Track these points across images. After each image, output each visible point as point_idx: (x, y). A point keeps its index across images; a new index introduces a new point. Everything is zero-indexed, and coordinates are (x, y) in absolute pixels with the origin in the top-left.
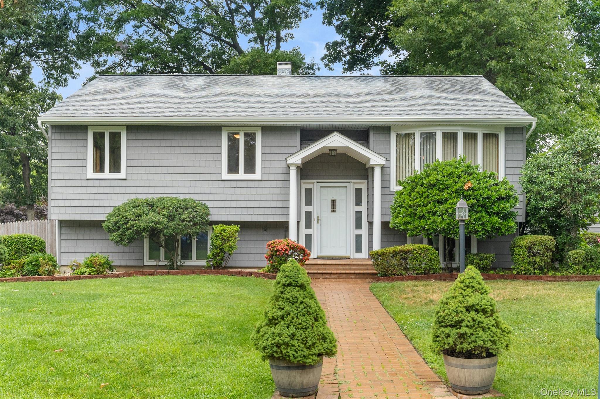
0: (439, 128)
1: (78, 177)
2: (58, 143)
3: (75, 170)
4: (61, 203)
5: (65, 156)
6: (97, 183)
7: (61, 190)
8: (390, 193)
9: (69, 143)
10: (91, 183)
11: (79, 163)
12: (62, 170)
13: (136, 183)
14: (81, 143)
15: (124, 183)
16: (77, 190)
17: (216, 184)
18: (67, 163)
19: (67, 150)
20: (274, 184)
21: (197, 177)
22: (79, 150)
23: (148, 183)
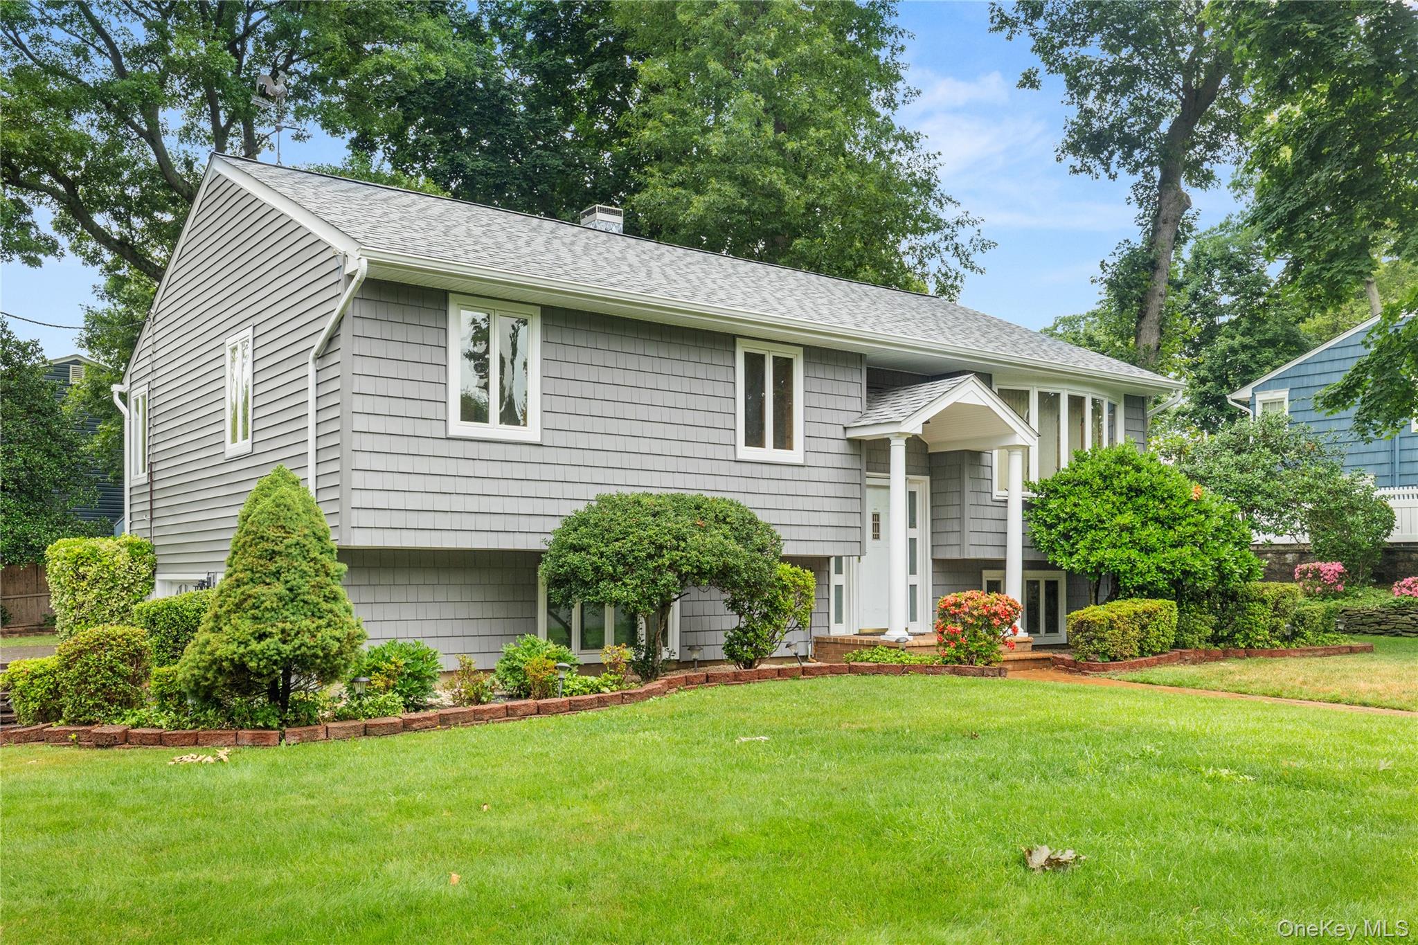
0: (1066, 386)
1: (422, 428)
2: (372, 329)
3: (414, 409)
4: (380, 500)
5: (390, 369)
6: (472, 450)
7: (378, 462)
8: (991, 504)
9: (399, 333)
10: (457, 449)
11: (427, 392)
12: (382, 406)
13: (564, 456)
14: (431, 337)
15: (536, 454)
16: (422, 465)
17: (724, 468)
18: (395, 388)
19: (395, 351)
20: (824, 475)
21: (688, 450)
22: (426, 354)
23: (590, 458)
